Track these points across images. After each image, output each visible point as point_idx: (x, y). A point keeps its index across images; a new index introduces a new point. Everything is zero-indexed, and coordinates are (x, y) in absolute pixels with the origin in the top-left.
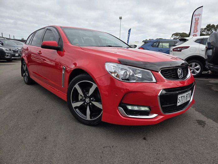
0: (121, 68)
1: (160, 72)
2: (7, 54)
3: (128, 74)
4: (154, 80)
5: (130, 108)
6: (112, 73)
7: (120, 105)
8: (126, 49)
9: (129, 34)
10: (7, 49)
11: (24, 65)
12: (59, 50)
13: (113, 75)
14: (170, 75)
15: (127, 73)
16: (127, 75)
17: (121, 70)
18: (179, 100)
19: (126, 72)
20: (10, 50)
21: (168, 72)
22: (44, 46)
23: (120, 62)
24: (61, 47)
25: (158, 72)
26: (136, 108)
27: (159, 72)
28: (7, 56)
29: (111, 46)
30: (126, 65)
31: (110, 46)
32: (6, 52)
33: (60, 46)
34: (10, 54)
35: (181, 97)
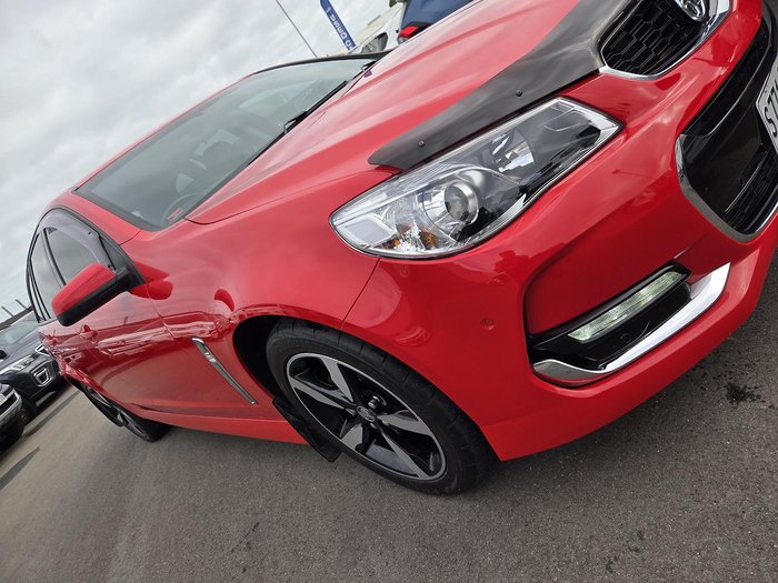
0: (418, 192)
1: (605, 69)
2: (37, 376)
3: (467, 191)
4: (607, 127)
5: (585, 334)
6: (391, 244)
7: (536, 356)
8: (364, 80)
9: (331, 13)
10: (25, 359)
11: (93, 392)
12: (133, 280)
13: (406, 249)
14: (654, 37)
15: (460, 193)
16: (465, 200)
17: (422, 200)
18: (770, 121)
19: (453, 190)
20: (35, 356)
21: (638, 36)
22: (70, 315)
23: (393, 168)
24: (129, 269)
25: (596, 73)
26: (616, 315)
27: (601, 70)
28: (43, 378)
29: (304, 116)
30: (428, 160)
31: (299, 119)
32: (28, 370)
33: (124, 268)
34: (45, 366)
35: (770, 100)
